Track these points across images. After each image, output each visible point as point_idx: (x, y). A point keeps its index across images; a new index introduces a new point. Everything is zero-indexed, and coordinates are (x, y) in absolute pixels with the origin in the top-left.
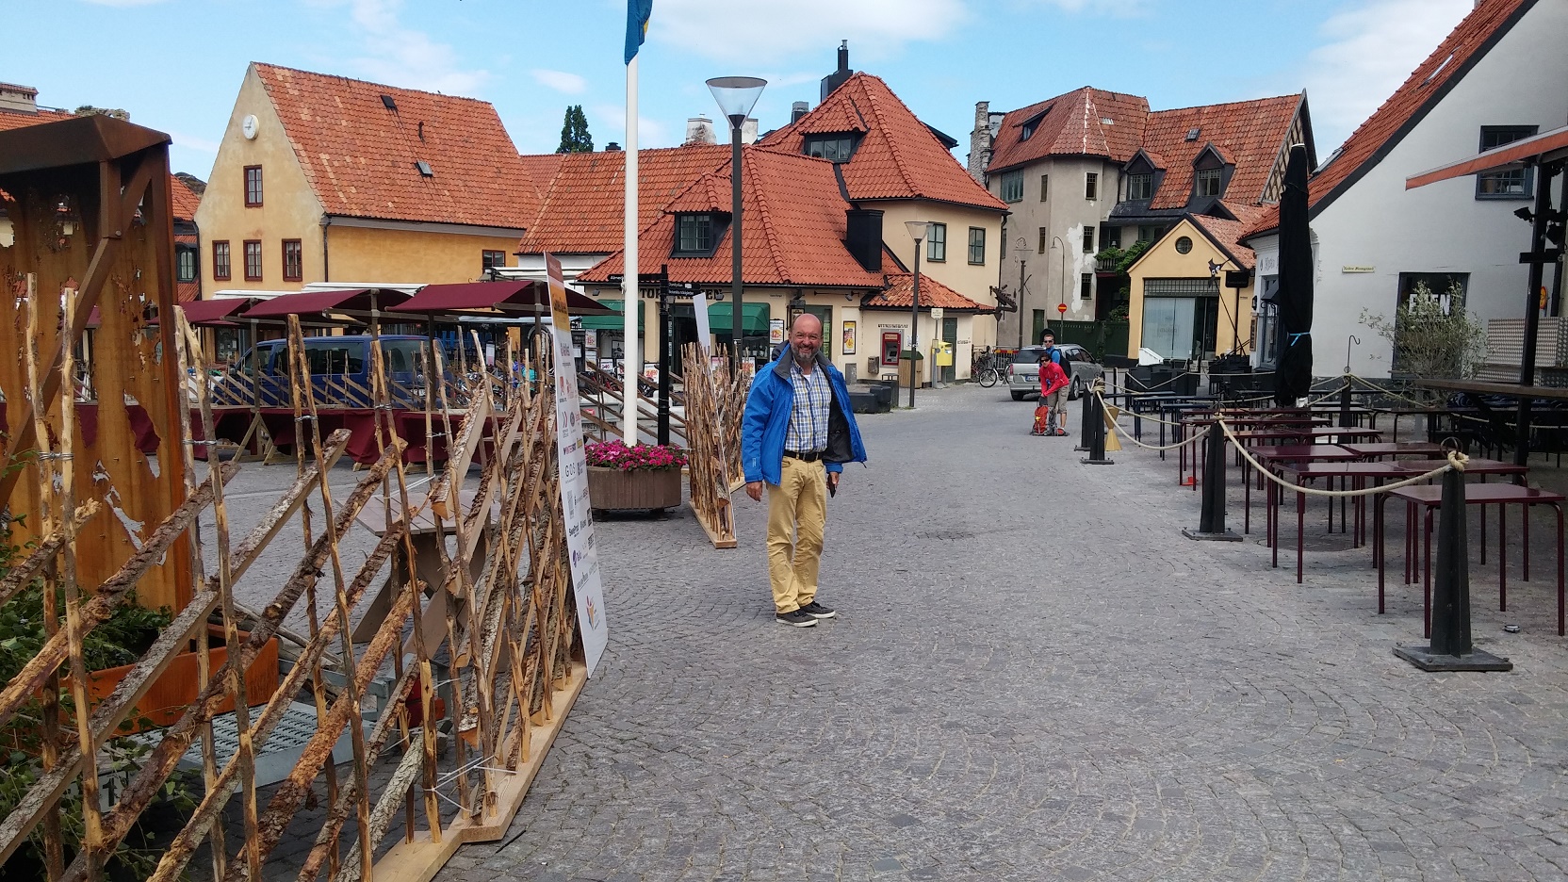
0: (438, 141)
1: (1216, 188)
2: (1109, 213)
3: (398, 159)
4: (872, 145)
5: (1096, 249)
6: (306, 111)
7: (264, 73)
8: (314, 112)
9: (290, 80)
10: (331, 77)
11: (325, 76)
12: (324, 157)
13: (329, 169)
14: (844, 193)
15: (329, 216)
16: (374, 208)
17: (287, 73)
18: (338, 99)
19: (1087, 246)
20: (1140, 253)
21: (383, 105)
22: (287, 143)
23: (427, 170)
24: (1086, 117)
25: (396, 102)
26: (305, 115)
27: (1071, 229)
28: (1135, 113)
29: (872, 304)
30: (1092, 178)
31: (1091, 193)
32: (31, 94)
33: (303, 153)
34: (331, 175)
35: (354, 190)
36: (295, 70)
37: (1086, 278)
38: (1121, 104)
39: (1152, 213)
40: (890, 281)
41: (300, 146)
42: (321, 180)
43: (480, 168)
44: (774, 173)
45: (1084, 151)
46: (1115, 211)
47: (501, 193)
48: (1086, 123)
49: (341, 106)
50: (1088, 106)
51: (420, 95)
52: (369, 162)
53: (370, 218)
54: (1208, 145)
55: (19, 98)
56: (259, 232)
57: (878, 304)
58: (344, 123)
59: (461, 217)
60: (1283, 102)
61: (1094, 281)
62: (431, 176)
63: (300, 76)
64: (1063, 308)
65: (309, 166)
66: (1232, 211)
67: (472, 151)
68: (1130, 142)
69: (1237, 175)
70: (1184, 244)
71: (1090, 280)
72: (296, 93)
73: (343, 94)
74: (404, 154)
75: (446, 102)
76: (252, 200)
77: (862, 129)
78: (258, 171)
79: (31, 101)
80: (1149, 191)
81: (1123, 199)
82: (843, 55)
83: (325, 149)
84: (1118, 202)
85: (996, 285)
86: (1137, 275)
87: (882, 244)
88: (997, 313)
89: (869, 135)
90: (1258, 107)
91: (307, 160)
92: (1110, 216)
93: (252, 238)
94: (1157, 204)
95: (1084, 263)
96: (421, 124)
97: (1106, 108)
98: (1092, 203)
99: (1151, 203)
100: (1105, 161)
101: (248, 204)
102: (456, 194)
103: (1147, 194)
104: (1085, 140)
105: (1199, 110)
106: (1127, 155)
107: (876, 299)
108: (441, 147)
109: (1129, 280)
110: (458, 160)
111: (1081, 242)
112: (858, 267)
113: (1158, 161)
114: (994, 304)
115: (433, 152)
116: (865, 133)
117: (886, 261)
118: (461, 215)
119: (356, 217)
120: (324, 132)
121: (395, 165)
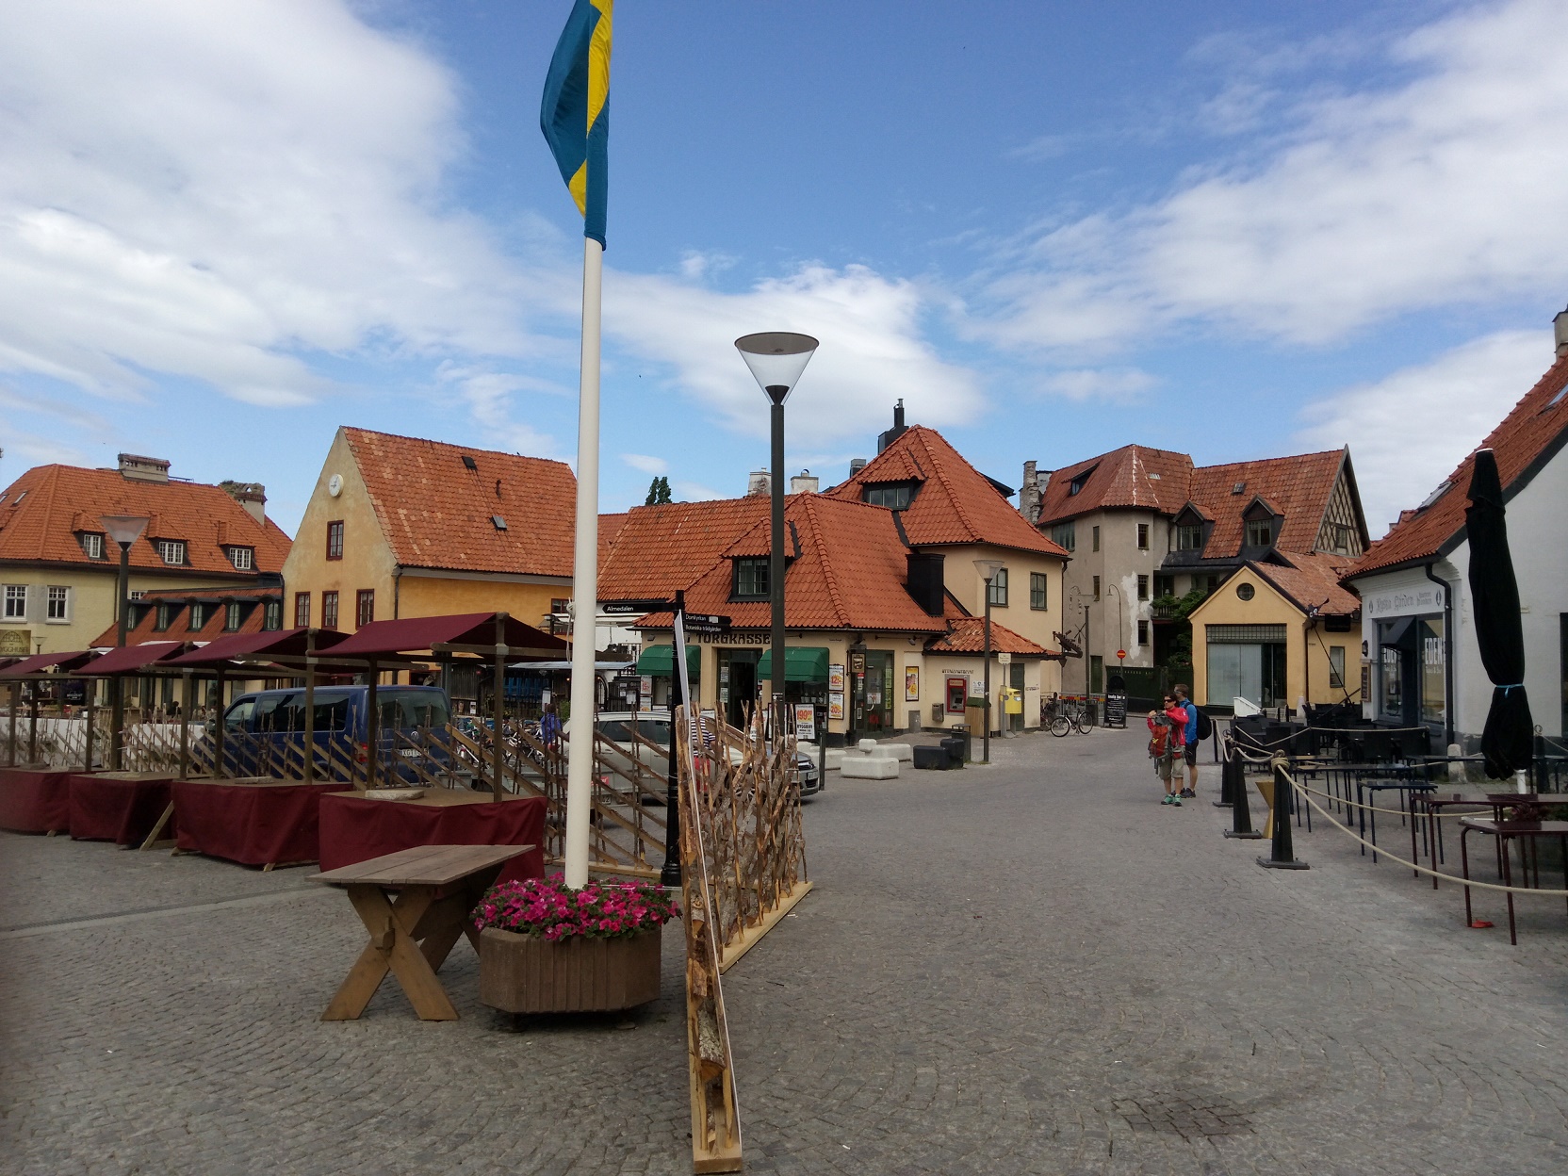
0: (514, 497)
1: (1267, 537)
2: (1161, 562)
3: (475, 514)
4: (930, 493)
5: (1151, 597)
6: (388, 470)
7: (353, 438)
8: (397, 471)
9: (376, 442)
10: (415, 439)
11: (410, 439)
12: (402, 512)
13: (405, 523)
14: (904, 539)
15: (401, 567)
16: (446, 559)
17: (374, 436)
18: (420, 460)
19: (1142, 594)
20: (1197, 602)
21: (463, 465)
22: (367, 499)
23: (502, 524)
24: (1134, 472)
25: (476, 463)
26: (387, 474)
27: (1125, 577)
28: (1180, 469)
29: (935, 648)
30: (1143, 529)
31: (1143, 543)
32: (164, 466)
33: (382, 509)
34: (407, 529)
35: (428, 543)
36: (381, 434)
37: (1142, 625)
38: (1166, 461)
39: (1203, 563)
40: (953, 626)
41: (379, 502)
42: (397, 534)
43: (554, 522)
44: (833, 518)
45: (1135, 503)
46: (1167, 560)
48: (1134, 477)
49: (423, 466)
50: (1135, 462)
51: (500, 456)
52: (445, 516)
53: (441, 569)
54: (1256, 497)
55: (153, 469)
56: (337, 583)
57: (942, 649)
58: (424, 481)
59: (532, 568)
60: (1326, 457)
61: (1150, 627)
62: (505, 529)
63: (386, 438)
64: (1122, 654)
65: (387, 520)
66: (1289, 559)
67: (546, 506)
68: (1177, 496)
69: (1286, 526)
70: (1246, 592)
71: (1146, 627)
72: (381, 454)
73: (425, 455)
74: (479, 509)
75: (523, 463)
76: (333, 555)
77: (920, 478)
78: (340, 526)
79: (163, 472)
80: (1199, 541)
81: (1174, 549)
82: (899, 413)
83: (402, 505)
84: (1169, 552)
85: (1059, 630)
86: (1199, 621)
87: (943, 590)
88: (1061, 658)
89: (926, 484)
90: (1301, 463)
91: (385, 515)
92: (1162, 566)
93: (331, 589)
94: (1208, 553)
95: (1139, 610)
96: (499, 482)
97: (1152, 464)
98: (1145, 553)
99: (1202, 553)
100: (1155, 513)
101: (329, 558)
102: (528, 546)
103: (1197, 544)
104: (1134, 493)
105: (1243, 465)
106: (1175, 508)
107: (939, 643)
108: (517, 503)
109: (1188, 627)
110: (533, 515)
111: (1136, 590)
112: (920, 611)
113: (1206, 513)
114: (1058, 649)
115: (508, 507)
116: (923, 482)
117: (948, 605)
118: (532, 566)
119: (428, 568)
120: (405, 489)
121: (470, 519)
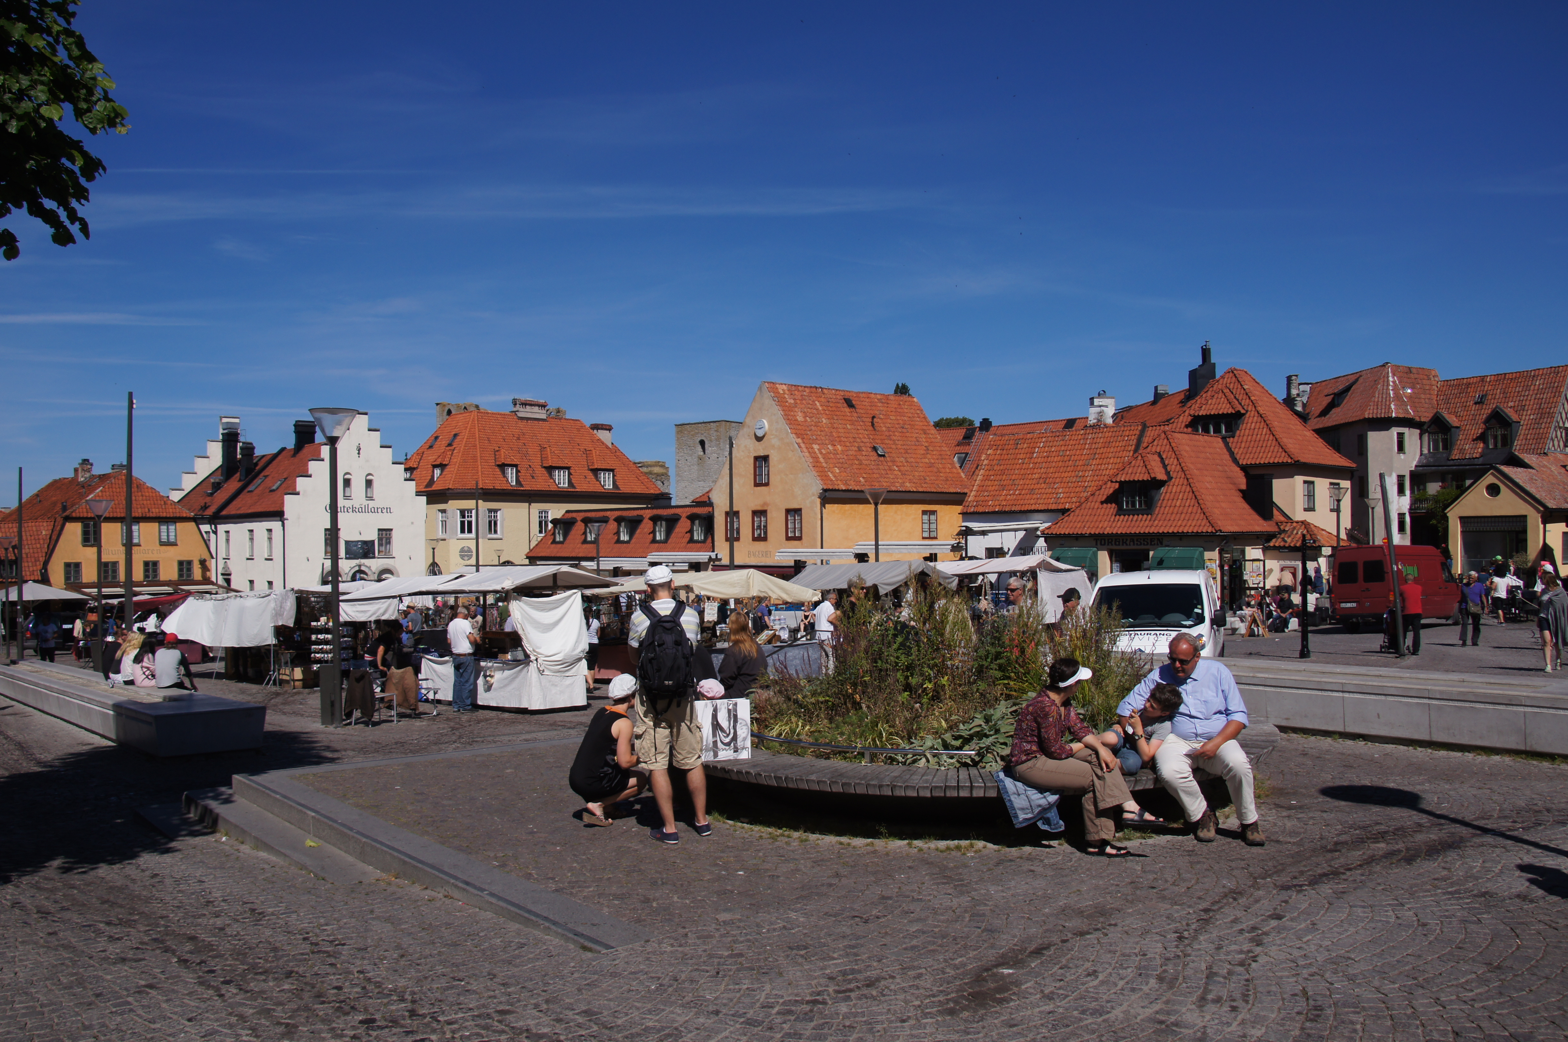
0: (884, 429)
1: (1507, 441)
2: (1415, 463)
3: (862, 444)
4: (1249, 426)
5: (1408, 492)
6: (800, 414)
7: (771, 389)
8: (805, 414)
9: (787, 392)
10: (812, 387)
12: (816, 447)
13: (820, 456)
14: (1235, 461)
15: (825, 490)
16: (852, 483)
17: (786, 387)
18: (817, 403)
19: (1401, 491)
21: (845, 405)
22: (792, 438)
23: (878, 452)
24: (1391, 388)
25: (854, 402)
26: (800, 418)
27: (1387, 477)
28: (1428, 382)
29: (1271, 544)
30: (1400, 436)
31: (1401, 448)
33: (802, 445)
34: (822, 460)
35: (838, 471)
36: (789, 384)
37: (1401, 516)
38: (1416, 376)
39: (1451, 463)
40: (1282, 527)
41: (799, 440)
42: (816, 464)
43: (915, 447)
44: (1187, 448)
45: (1394, 415)
46: (1420, 461)
47: (931, 465)
48: (1391, 392)
49: (820, 408)
50: (1391, 379)
52: (844, 448)
53: (850, 491)
54: (1497, 407)
56: (765, 504)
57: (1277, 545)
58: (824, 421)
59: (908, 486)
61: (1408, 519)
62: (884, 456)
63: (794, 388)
64: (1387, 538)
65: (807, 454)
66: (1526, 461)
67: (908, 434)
68: (1426, 406)
69: (1522, 431)
70: (1493, 490)
71: (1404, 518)
72: (792, 401)
73: (820, 399)
74: (864, 440)
75: (886, 399)
76: (760, 481)
77: (1243, 411)
78: (765, 459)
80: (1448, 445)
81: (1425, 451)
82: (1205, 350)
83: (814, 441)
84: (1421, 454)
86: (1454, 515)
87: (1272, 503)
89: (1247, 415)
91: (805, 450)
92: (1416, 466)
93: (759, 508)
94: (1455, 455)
95: (1401, 504)
96: (873, 417)
97: (1405, 380)
98: (1402, 456)
99: (1450, 454)
100: (1410, 422)
101: (757, 485)
102: (902, 468)
103: (1445, 447)
104: (1393, 407)
105: (1483, 379)
106: (1426, 416)
107: (1274, 540)
108: (887, 433)
109: (1446, 518)
110: (900, 443)
111: (1397, 488)
112: (1256, 517)
113: (1453, 420)
115: (882, 437)
116: (1244, 414)
117: (1275, 512)
118: (908, 484)
119: (842, 490)
120: (813, 428)
121: (859, 449)
